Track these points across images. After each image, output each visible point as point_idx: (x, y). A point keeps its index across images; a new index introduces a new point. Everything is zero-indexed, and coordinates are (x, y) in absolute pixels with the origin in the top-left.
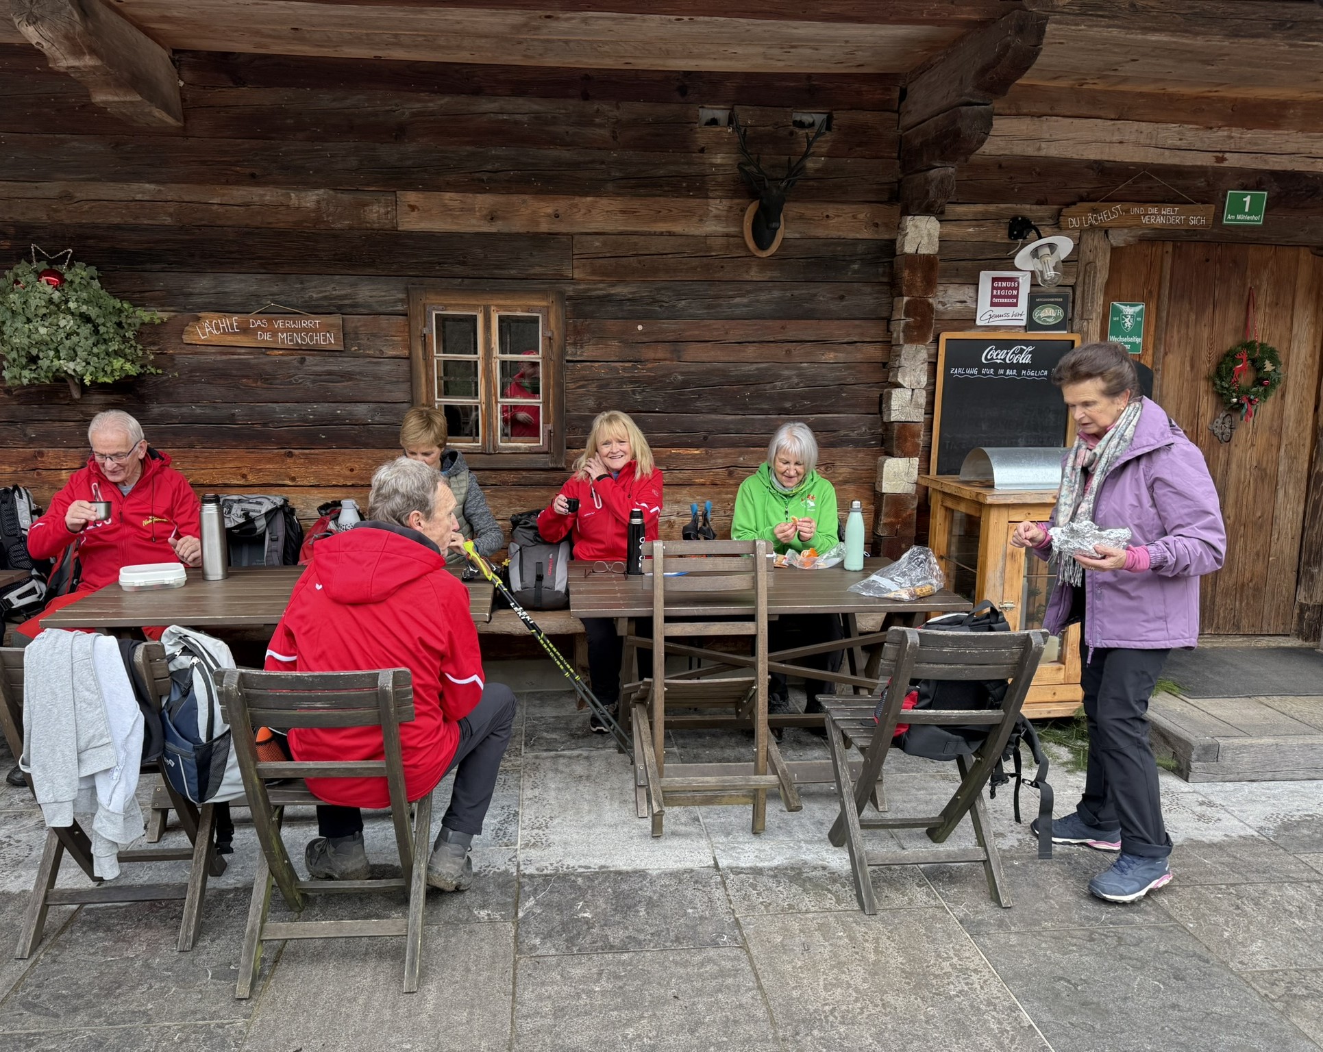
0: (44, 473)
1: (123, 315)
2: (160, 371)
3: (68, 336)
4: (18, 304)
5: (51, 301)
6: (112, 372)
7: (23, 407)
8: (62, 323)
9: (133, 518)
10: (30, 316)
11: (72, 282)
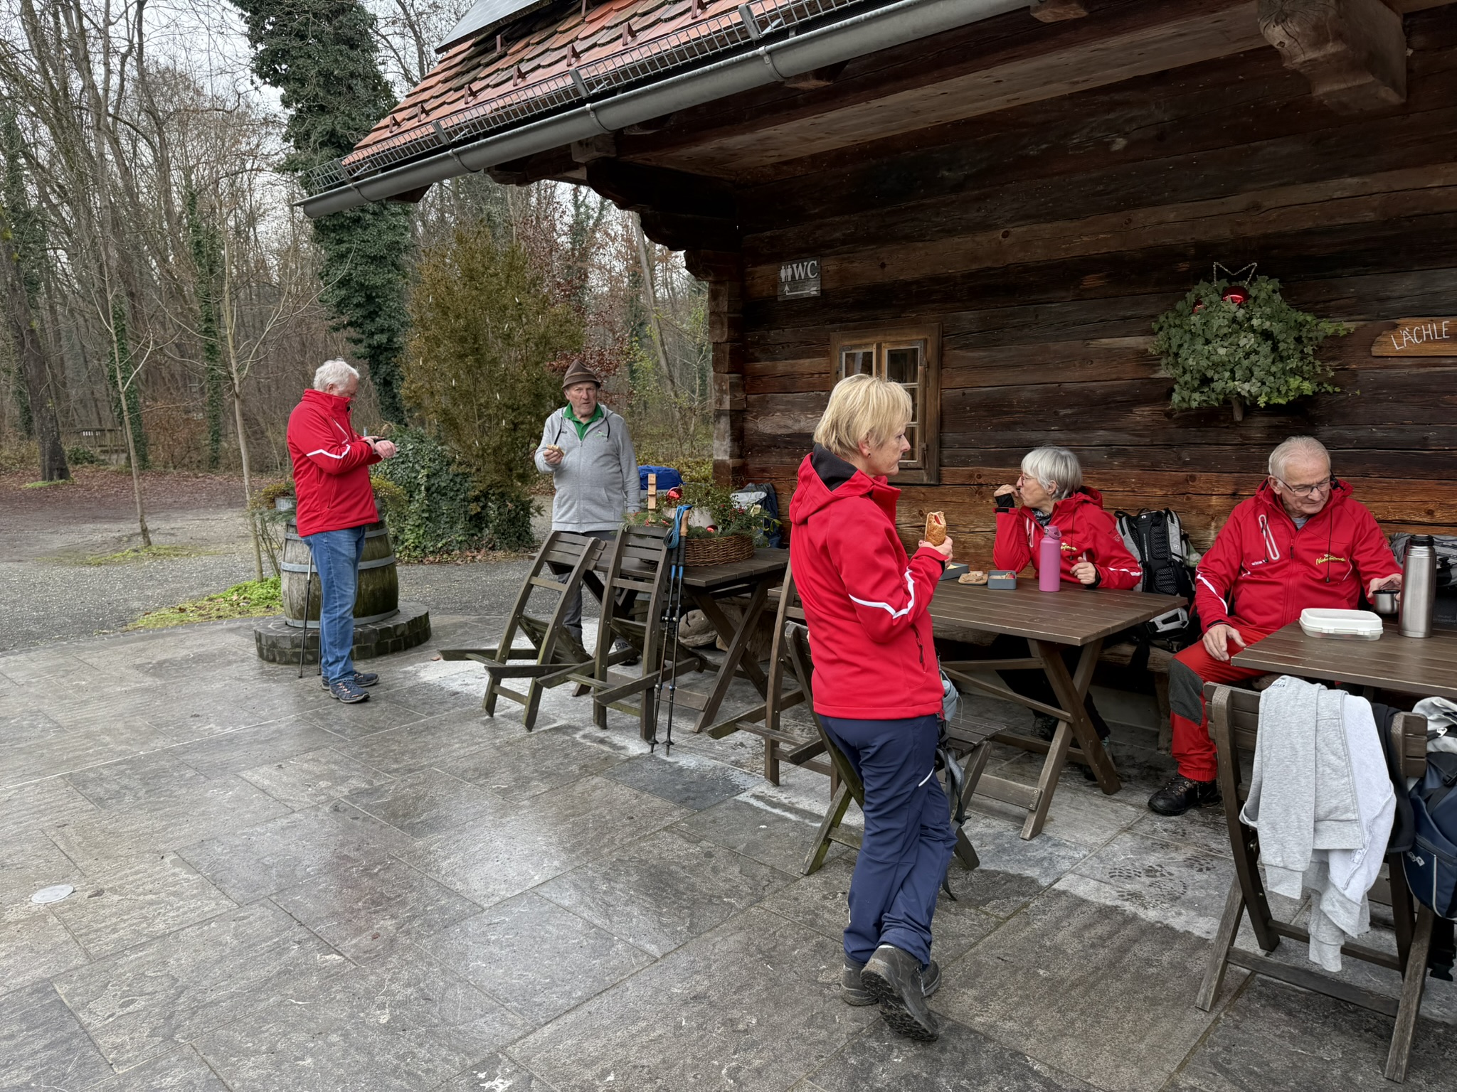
0: (1194, 497)
1: (1304, 330)
2: (1338, 390)
3: (1247, 355)
4: (1198, 325)
5: (1234, 320)
6: (1287, 393)
7: (1181, 431)
8: (1243, 342)
9: (1306, 555)
10: (1209, 336)
11: (1256, 298)
